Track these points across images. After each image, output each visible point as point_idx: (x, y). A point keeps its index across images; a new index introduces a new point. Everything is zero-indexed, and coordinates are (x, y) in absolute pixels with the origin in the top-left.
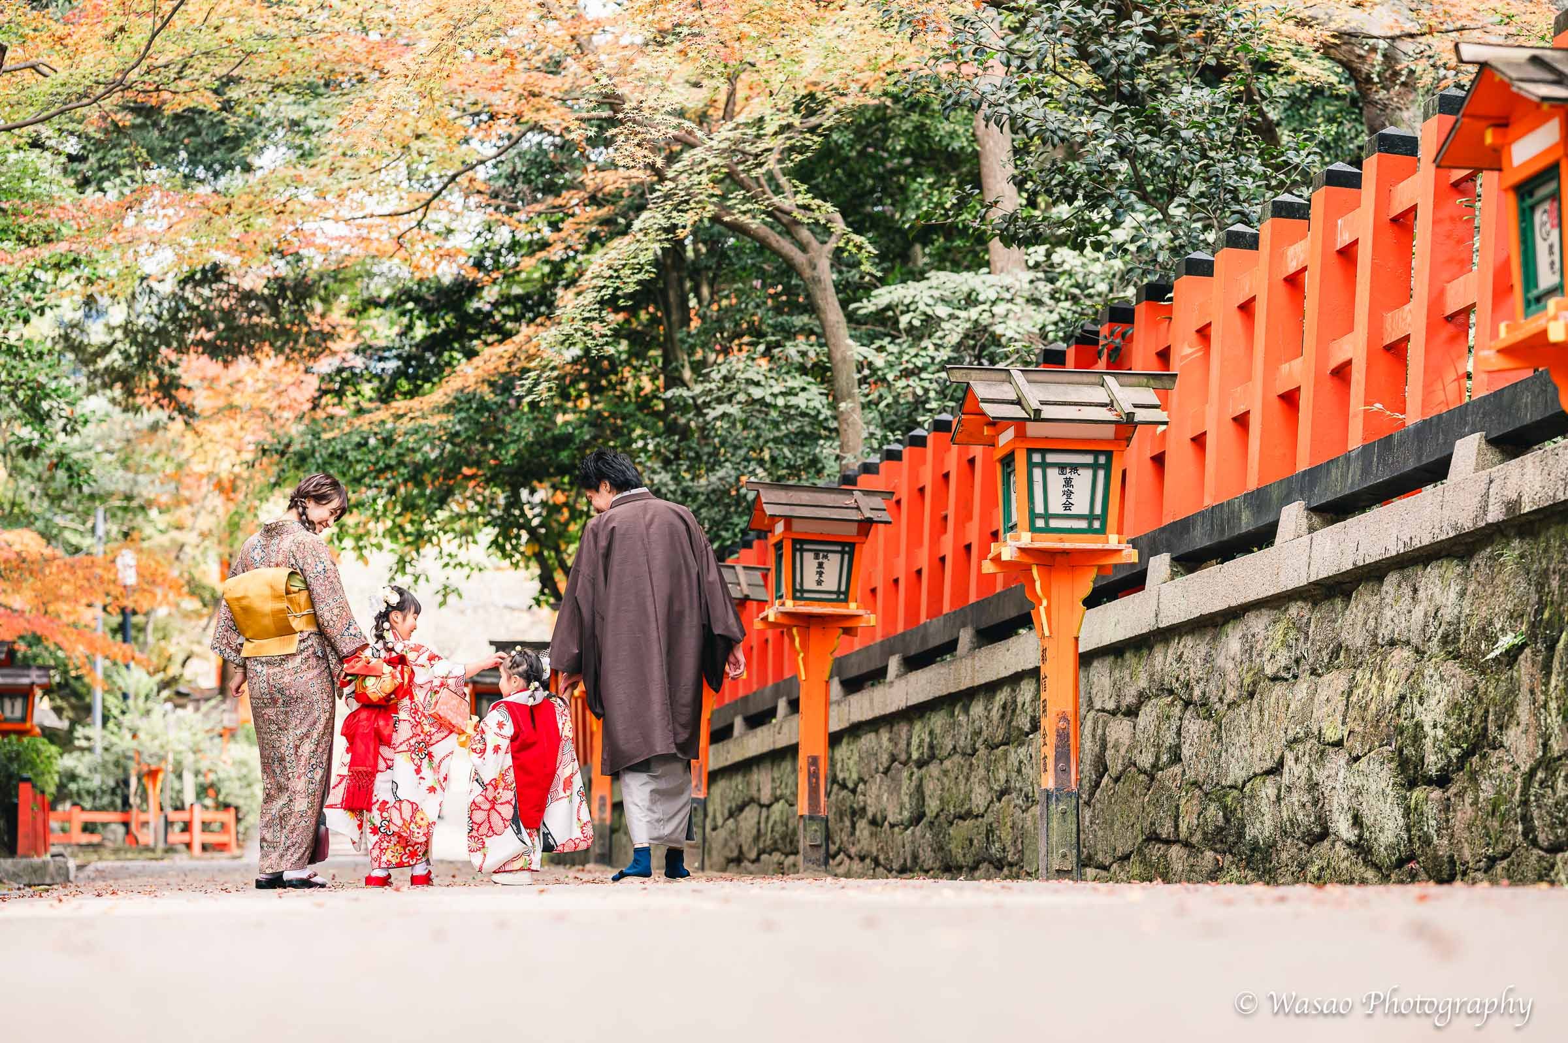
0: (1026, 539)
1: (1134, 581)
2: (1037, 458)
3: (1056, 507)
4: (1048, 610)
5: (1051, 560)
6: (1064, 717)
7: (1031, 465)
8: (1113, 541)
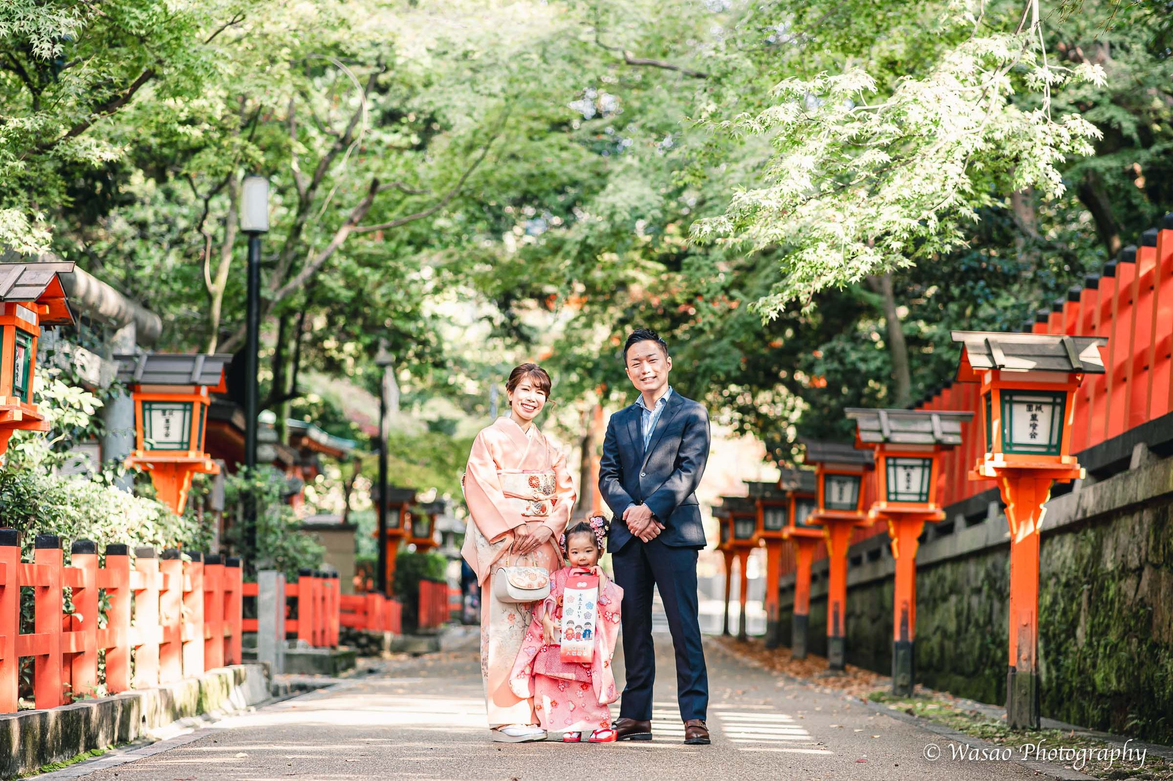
0: (883, 506)
1: (946, 529)
2: (891, 462)
3: (902, 488)
4: (898, 544)
5: (898, 517)
6: (905, 602)
7: (887, 466)
8: (932, 507)
